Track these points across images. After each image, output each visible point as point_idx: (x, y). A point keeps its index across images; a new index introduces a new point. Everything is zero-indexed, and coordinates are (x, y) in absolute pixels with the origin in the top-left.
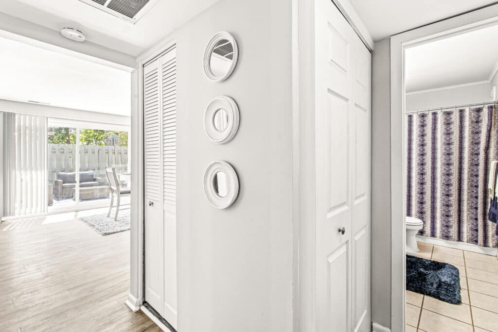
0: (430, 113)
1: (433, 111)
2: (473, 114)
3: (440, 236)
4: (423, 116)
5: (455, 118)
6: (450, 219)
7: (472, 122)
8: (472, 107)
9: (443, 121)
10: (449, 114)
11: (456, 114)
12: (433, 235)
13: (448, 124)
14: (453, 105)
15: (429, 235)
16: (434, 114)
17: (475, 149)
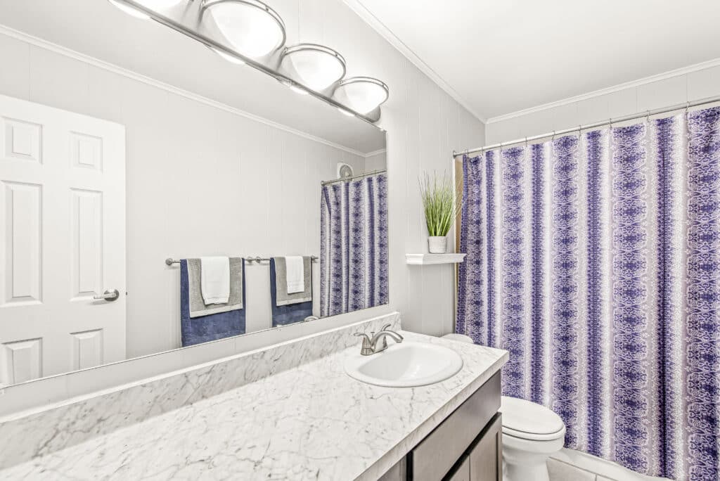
0: (584, 136)
1: (591, 130)
2: (694, 128)
3: (612, 455)
4: (566, 143)
5: (647, 143)
6: (638, 413)
7: (693, 150)
8: (691, 110)
9: (616, 153)
10: (629, 132)
11: (648, 132)
12: (594, 449)
13: (628, 159)
14: (642, 110)
15: (584, 448)
16: (594, 136)
17: (703, 222)
